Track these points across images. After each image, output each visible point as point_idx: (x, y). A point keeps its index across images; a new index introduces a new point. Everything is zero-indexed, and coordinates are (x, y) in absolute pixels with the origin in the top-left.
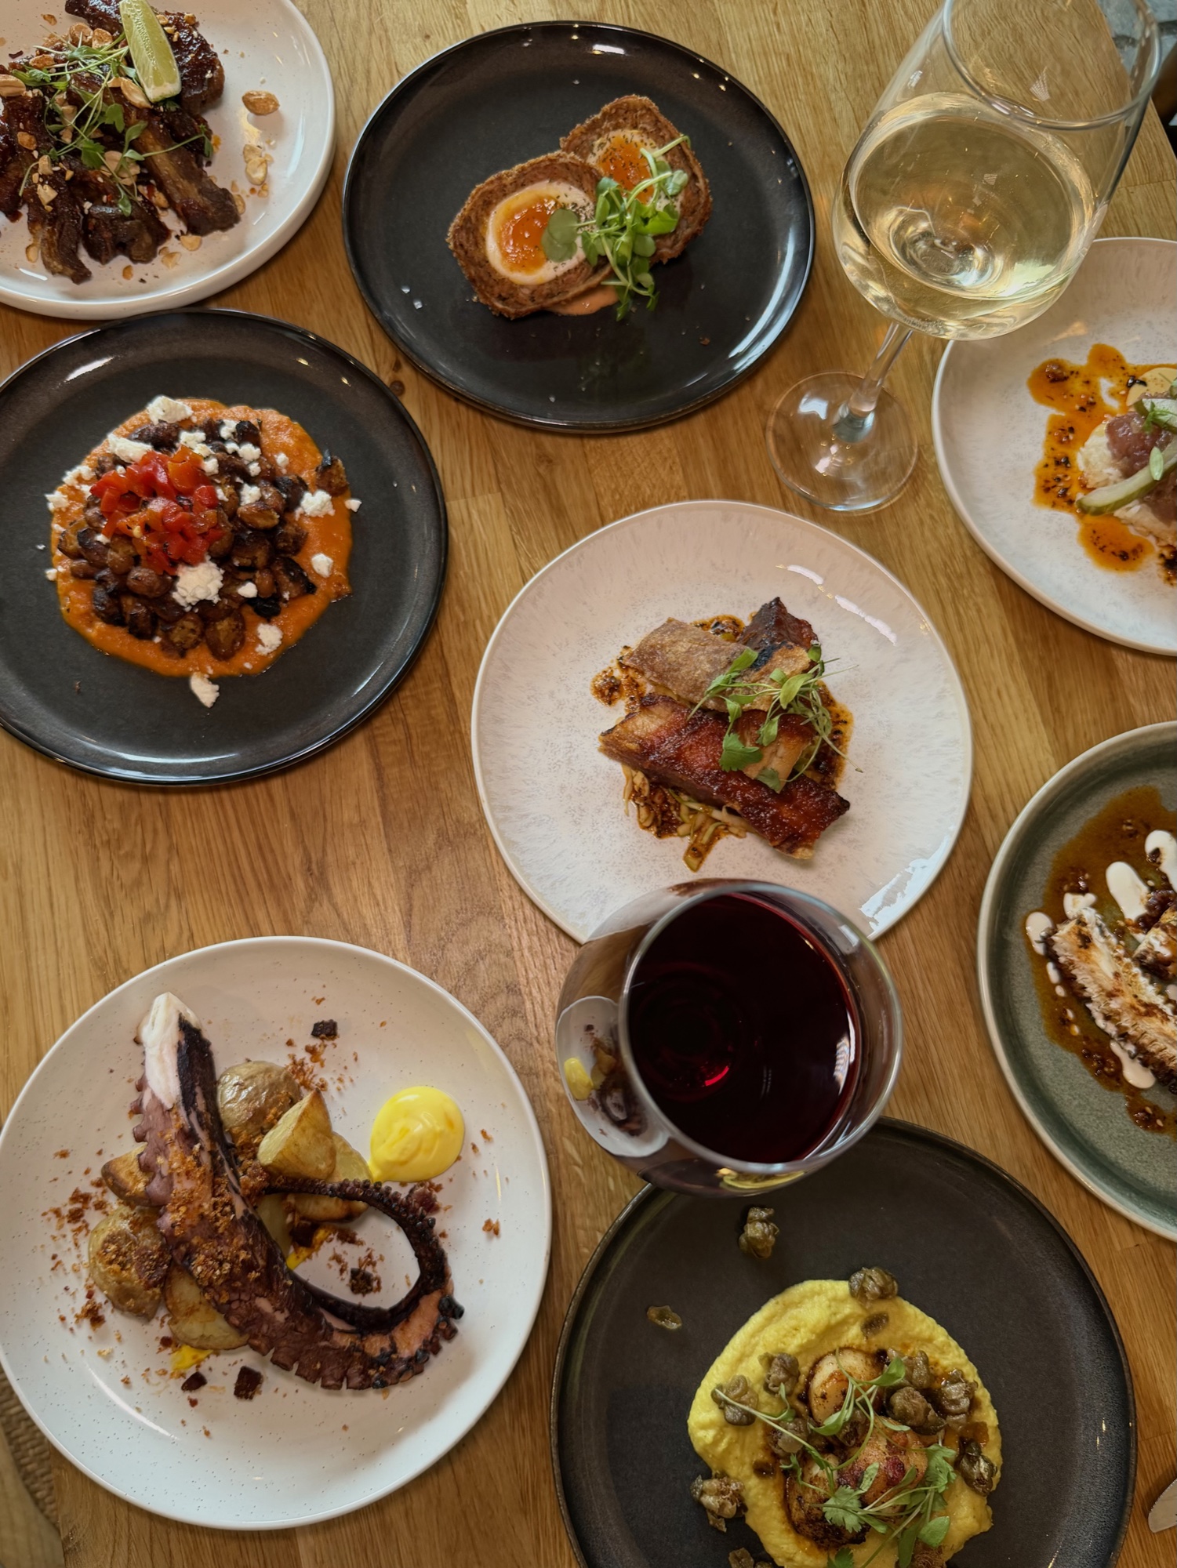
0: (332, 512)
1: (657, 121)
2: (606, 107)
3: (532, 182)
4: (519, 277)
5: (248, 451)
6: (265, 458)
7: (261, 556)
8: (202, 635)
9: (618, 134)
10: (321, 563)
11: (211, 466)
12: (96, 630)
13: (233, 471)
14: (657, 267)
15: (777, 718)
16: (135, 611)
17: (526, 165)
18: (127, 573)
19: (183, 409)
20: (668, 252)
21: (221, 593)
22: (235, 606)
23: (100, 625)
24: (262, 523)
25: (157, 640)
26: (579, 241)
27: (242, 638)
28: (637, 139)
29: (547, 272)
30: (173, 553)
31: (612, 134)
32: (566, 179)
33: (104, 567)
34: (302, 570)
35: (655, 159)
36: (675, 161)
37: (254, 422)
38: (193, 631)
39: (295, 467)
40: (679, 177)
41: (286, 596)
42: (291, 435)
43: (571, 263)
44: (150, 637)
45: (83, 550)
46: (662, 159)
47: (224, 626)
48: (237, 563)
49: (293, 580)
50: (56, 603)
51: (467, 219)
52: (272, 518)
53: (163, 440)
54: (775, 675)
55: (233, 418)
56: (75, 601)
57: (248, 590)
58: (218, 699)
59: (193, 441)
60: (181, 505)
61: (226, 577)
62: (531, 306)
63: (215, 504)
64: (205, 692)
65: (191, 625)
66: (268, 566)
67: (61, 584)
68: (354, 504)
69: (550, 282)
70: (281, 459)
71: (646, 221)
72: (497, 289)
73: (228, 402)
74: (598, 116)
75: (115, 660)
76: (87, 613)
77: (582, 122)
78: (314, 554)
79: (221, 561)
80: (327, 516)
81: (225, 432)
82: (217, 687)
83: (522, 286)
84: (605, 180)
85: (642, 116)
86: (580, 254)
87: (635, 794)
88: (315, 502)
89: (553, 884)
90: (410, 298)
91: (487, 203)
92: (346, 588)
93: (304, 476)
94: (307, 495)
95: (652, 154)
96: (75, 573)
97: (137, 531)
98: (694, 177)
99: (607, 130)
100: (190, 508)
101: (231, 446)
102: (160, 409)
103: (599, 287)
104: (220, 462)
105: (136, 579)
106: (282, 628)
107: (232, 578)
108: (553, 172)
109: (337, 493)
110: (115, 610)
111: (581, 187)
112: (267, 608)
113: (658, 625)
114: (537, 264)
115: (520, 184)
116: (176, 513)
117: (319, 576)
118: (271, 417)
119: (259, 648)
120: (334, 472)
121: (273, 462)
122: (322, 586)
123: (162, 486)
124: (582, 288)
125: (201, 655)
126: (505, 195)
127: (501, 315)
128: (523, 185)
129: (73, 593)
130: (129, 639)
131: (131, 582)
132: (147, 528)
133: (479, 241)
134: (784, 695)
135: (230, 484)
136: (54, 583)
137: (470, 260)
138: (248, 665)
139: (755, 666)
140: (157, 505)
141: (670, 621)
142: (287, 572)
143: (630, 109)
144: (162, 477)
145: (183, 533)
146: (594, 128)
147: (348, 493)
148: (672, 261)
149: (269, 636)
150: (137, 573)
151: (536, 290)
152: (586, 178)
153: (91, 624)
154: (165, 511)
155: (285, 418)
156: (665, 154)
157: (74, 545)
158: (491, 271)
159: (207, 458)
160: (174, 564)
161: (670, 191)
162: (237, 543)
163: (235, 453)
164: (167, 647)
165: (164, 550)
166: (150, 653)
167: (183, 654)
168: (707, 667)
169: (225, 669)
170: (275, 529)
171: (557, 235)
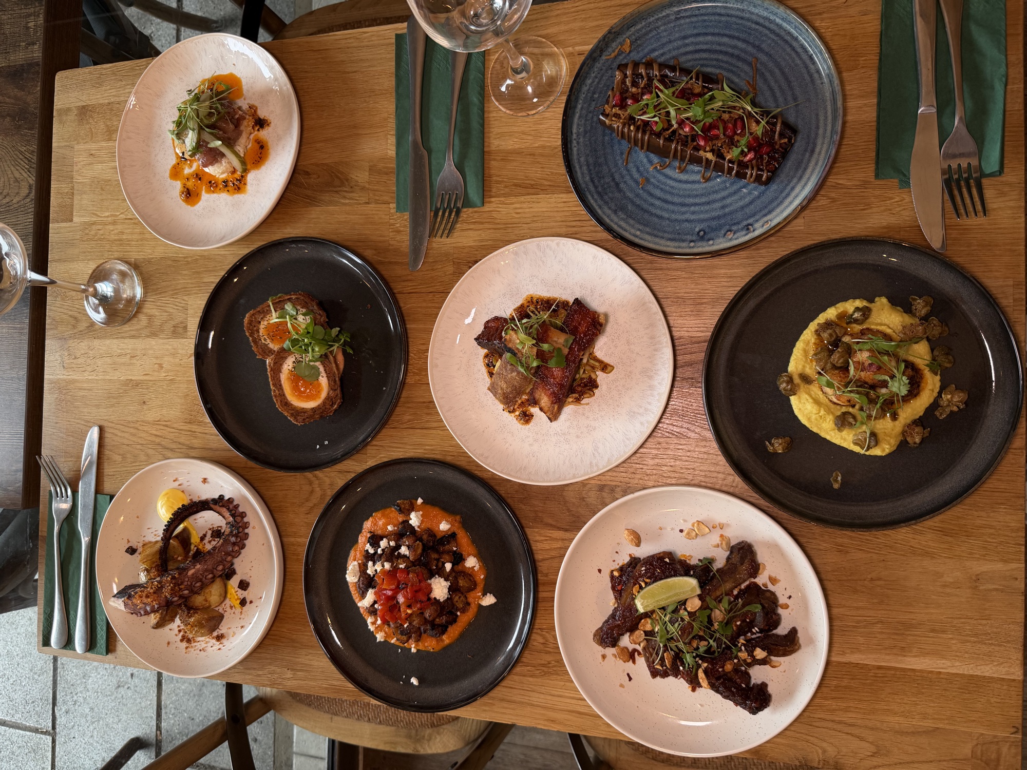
0: (421, 513)
1: (259, 311)
2: (247, 334)
3: (280, 381)
4: (324, 395)
5: (383, 543)
6: (387, 536)
7: (434, 556)
8: (462, 593)
9: (262, 331)
10: (444, 526)
11: (387, 566)
12: (446, 639)
13: (392, 555)
14: (330, 325)
15: (541, 344)
16: (444, 621)
17: (271, 383)
18: (425, 619)
19: (354, 565)
20: (323, 319)
21: (446, 580)
22: (454, 574)
23: (444, 637)
24: (419, 551)
25: (459, 613)
26: (312, 363)
27: (468, 575)
28: (266, 323)
29: (323, 381)
30: (424, 599)
31: (261, 334)
32: (281, 365)
33: (419, 628)
34: (444, 536)
35: (277, 318)
36: (279, 306)
37: (369, 535)
38: (460, 597)
39: (396, 522)
40: (289, 307)
41: (455, 549)
42: (380, 519)
43: (322, 369)
44: (457, 616)
45: (407, 634)
46: (278, 313)
47: (461, 583)
48: (434, 568)
49: (449, 543)
50: (428, 652)
51: (292, 415)
52: (418, 545)
53: (368, 582)
54: (520, 347)
55: (365, 545)
56: (430, 644)
57: (448, 566)
58: (494, 595)
59: (372, 569)
60: (403, 588)
61: (440, 576)
62: (338, 391)
63: (407, 570)
64: (489, 600)
65: (457, 597)
66: (441, 553)
67: (421, 647)
68: (420, 501)
69: (329, 380)
70: (390, 528)
71: (308, 333)
72: (327, 407)
73: (356, 541)
74: (251, 338)
75: (462, 636)
76: (437, 640)
77: (252, 346)
78: (439, 528)
79: (432, 576)
80: (422, 516)
81: (371, 551)
82: (488, 594)
83: (328, 394)
84: (285, 346)
85: (255, 318)
86: (318, 364)
87: (578, 400)
88: (415, 520)
89: (628, 439)
90: (322, 445)
91: (287, 404)
92: (458, 518)
93: (401, 520)
94: (411, 522)
95: (274, 318)
96: (417, 641)
97: (409, 611)
98: (289, 300)
99: (259, 336)
100: (407, 585)
101: (379, 551)
102: (352, 577)
103: (335, 358)
104: (386, 561)
105: (430, 616)
106: (469, 555)
107: (440, 572)
108: (277, 369)
109: (412, 508)
110: (440, 628)
111: (286, 358)
112: (458, 559)
113: (491, 395)
114: (319, 385)
115: (279, 386)
116: (407, 592)
117: (449, 529)
118: (368, 525)
119: (476, 569)
120: (403, 506)
121: (391, 533)
122: (455, 529)
123: (393, 594)
124: (334, 365)
125: (471, 597)
126: (284, 395)
127: (340, 407)
128: (281, 385)
129: (426, 644)
130: (454, 626)
131: (431, 619)
132: (409, 607)
133: (304, 411)
134: (530, 342)
135: (398, 559)
136: (418, 650)
137: (311, 417)
138: (482, 577)
139: (515, 354)
140: (401, 599)
141: (489, 389)
142: (444, 545)
143: (250, 322)
144: (389, 593)
145: (416, 591)
146: (255, 341)
147: (414, 501)
148: (328, 317)
149: (471, 562)
150: (427, 615)
151: (331, 388)
152: (282, 355)
153: (442, 640)
154: (404, 597)
155: (370, 518)
156: (276, 311)
157: (405, 638)
158: (318, 407)
159: (383, 566)
160: (429, 599)
161: (295, 313)
162: (426, 565)
163: (383, 550)
164: (463, 611)
165: (421, 602)
166: (464, 619)
167: (468, 604)
168: (514, 374)
169: (480, 587)
170: (424, 545)
171: (307, 373)
